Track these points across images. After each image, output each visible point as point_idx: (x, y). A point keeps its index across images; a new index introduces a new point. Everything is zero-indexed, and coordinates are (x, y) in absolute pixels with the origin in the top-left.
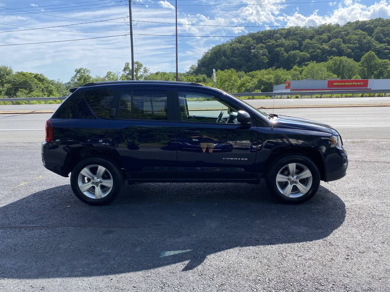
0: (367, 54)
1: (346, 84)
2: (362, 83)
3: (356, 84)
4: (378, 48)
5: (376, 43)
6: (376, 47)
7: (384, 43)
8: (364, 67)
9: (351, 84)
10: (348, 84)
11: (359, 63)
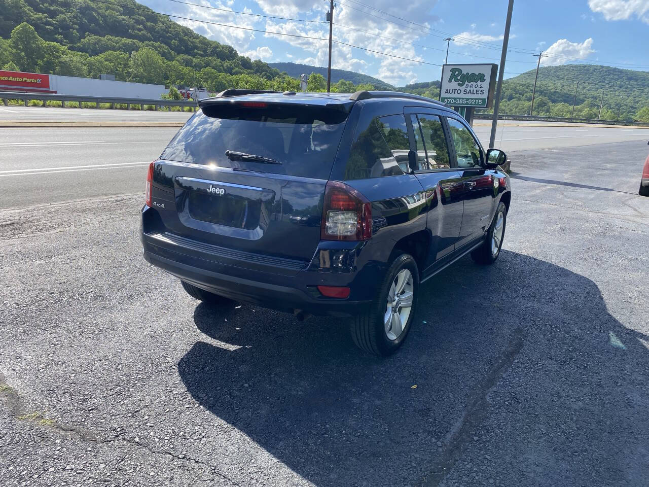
0: (18, 28)
1: (11, 78)
2: (39, 81)
3: (29, 81)
4: (33, 20)
5: (28, 10)
6: (31, 16)
7: (43, 13)
8: (19, 49)
9: (20, 80)
10: (14, 79)
11: (9, 42)
